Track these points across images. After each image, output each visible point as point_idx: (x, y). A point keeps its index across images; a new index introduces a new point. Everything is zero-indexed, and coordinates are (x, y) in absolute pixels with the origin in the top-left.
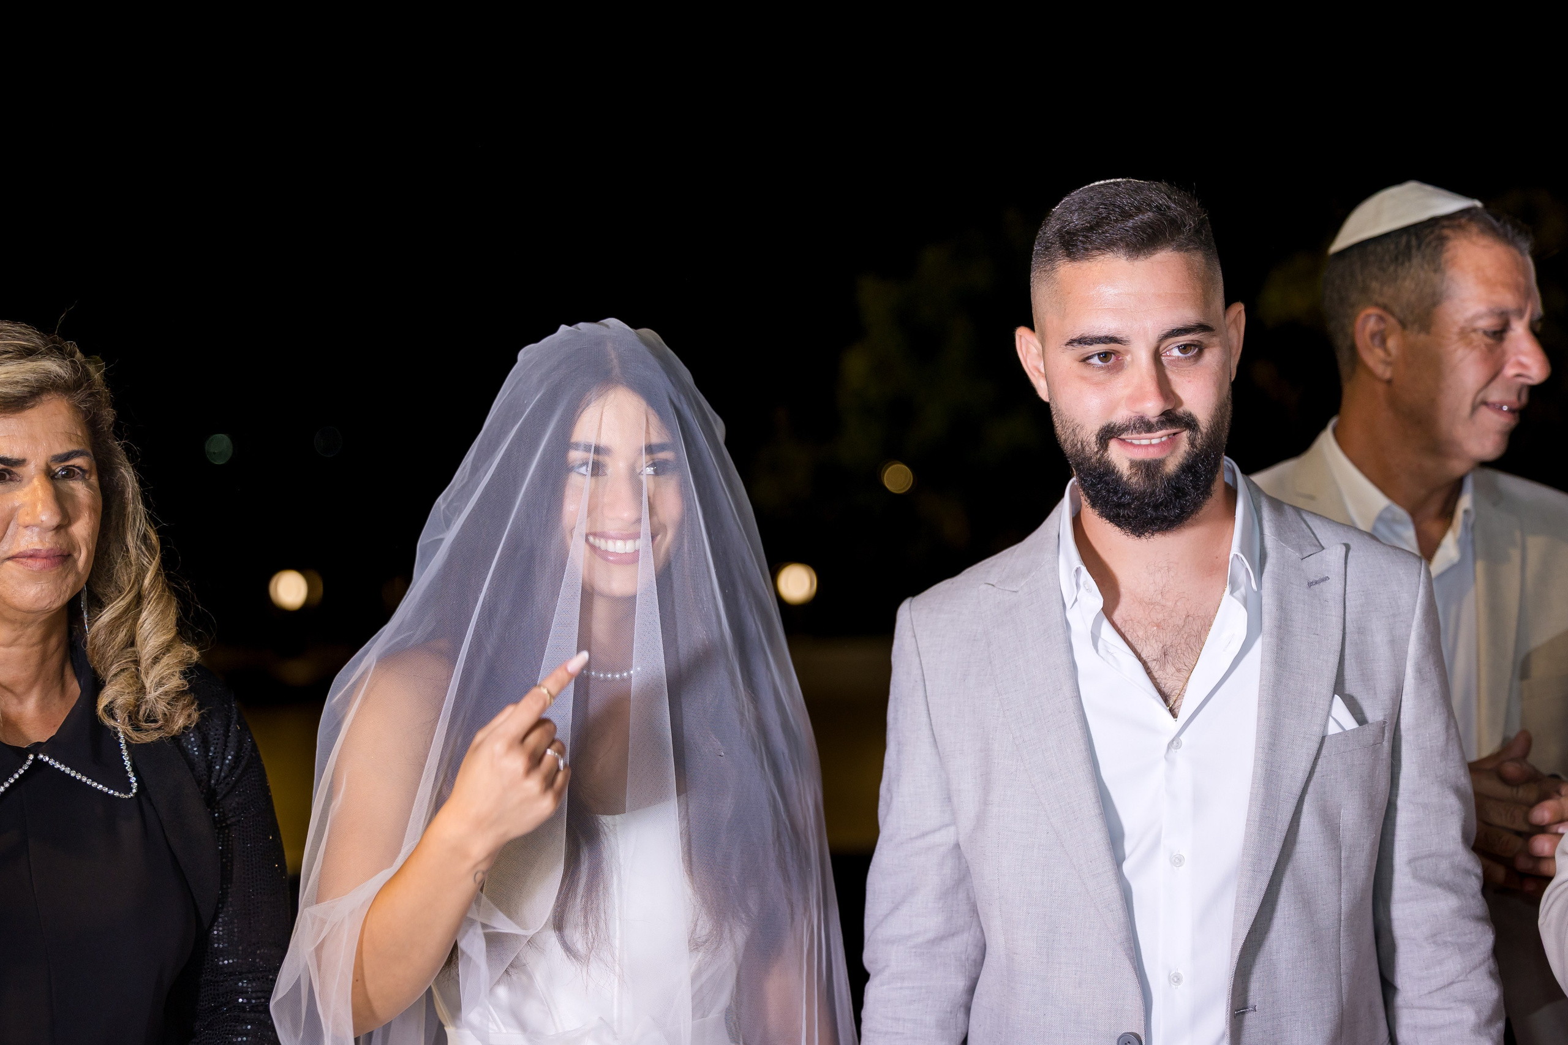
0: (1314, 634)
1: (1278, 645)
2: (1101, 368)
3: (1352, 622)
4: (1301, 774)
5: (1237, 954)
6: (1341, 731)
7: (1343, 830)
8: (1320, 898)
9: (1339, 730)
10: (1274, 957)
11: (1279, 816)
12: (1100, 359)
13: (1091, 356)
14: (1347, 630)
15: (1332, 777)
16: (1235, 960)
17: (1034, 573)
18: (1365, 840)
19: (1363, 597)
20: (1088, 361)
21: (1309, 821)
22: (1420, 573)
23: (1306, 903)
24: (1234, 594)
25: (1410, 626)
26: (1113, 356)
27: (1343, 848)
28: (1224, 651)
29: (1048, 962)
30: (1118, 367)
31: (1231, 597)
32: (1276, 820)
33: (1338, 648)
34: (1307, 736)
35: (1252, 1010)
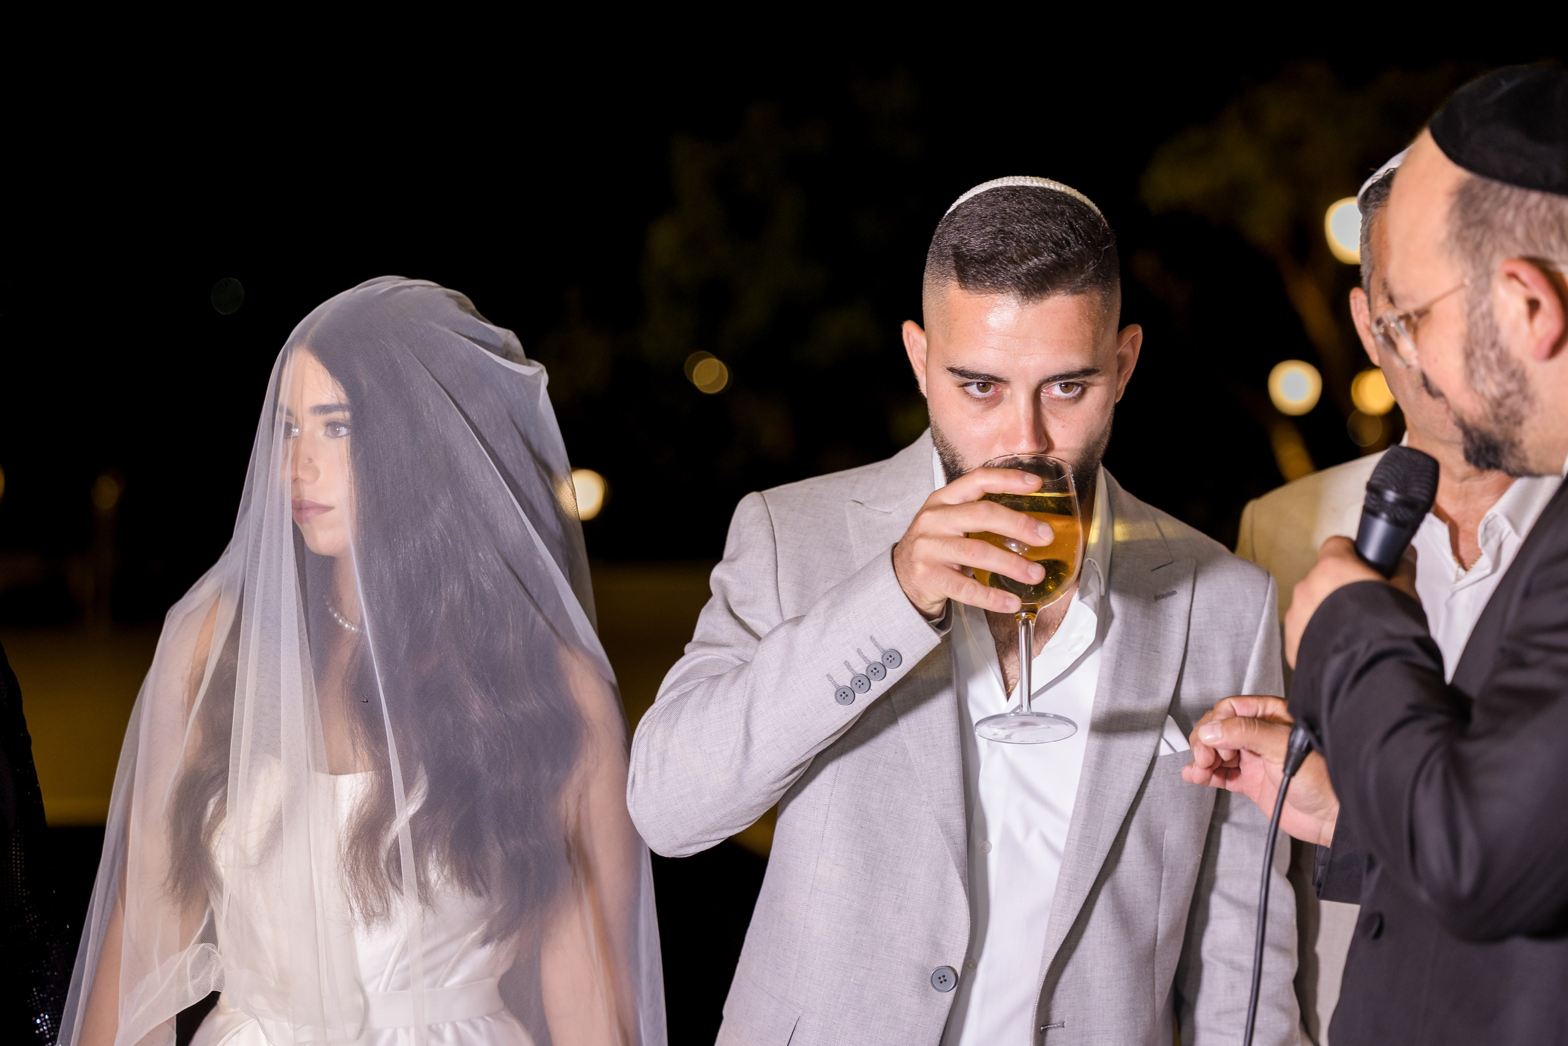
0: (1155, 651)
1: (1117, 662)
2: (978, 400)
3: (1194, 639)
4: (1128, 795)
5: (1044, 973)
6: (1171, 752)
7: (1166, 850)
8: (1137, 917)
9: (1170, 752)
10: (1088, 975)
11: (1101, 836)
12: (978, 388)
13: (970, 383)
14: (1189, 648)
15: (1159, 798)
16: (1043, 978)
17: (910, 496)
18: (1188, 861)
19: (1208, 615)
20: (966, 388)
21: (1133, 841)
22: (1266, 593)
23: (1125, 919)
24: (1084, 599)
25: (1251, 647)
26: (992, 387)
27: (1165, 869)
28: (1069, 650)
29: (871, 881)
30: (995, 401)
31: (1080, 603)
32: (1098, 840)
33: (1178, 668)
34: (1136, 757)
35: (1060, 1027)
